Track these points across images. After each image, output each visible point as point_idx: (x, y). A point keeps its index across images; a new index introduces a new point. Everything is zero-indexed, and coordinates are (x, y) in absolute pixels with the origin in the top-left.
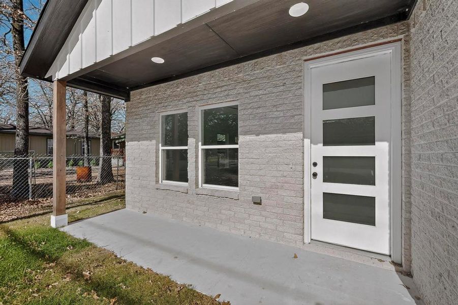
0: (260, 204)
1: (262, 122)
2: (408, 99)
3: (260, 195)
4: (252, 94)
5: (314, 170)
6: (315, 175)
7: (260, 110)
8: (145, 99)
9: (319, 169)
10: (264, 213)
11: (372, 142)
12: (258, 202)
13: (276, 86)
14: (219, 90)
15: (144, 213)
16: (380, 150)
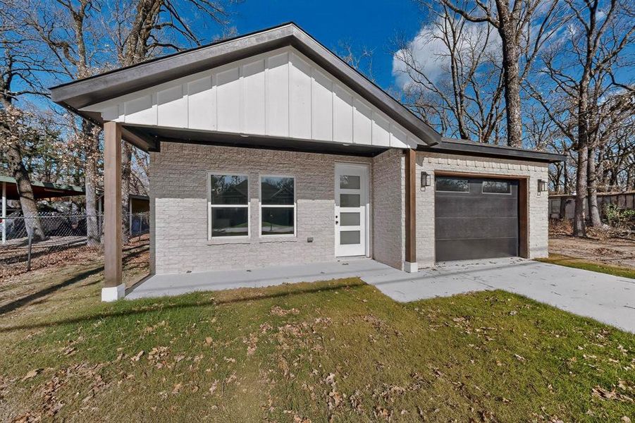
0: (311, 242)
1: (313, 192)
2: (373, 189)
3: (312, 236)
4: (307, 173)
5: (336, 220)
6: (337, 222)
7: (312, 184)
8: (187, 155)
9: (338, 219)
10: (314, 247)
11: (359, 206)
12: (310, 241)
13: (320, 172)
14: (281, 165)
15: (188, 272)
16: (363, 211)
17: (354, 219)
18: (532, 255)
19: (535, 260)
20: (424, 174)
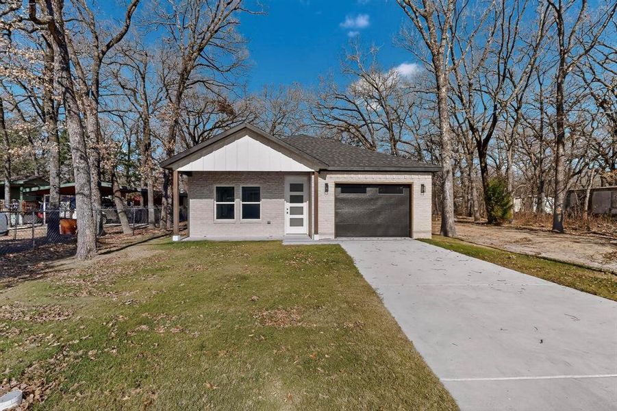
0: (270, 223)
1: (271, 194)
3: (270, 220)
4: (267, 184)
6: (288, 213)
7: (270, 190)
8: (205, 177)
10: (271, 226)
11: (302, 202)
13: (275, 183)
14: (252, 180)
15: (205, 237)
16: (305, 205)
17: (300, 211)
18: (415, 236)
19: (418, 239)
20: (327, 185)
